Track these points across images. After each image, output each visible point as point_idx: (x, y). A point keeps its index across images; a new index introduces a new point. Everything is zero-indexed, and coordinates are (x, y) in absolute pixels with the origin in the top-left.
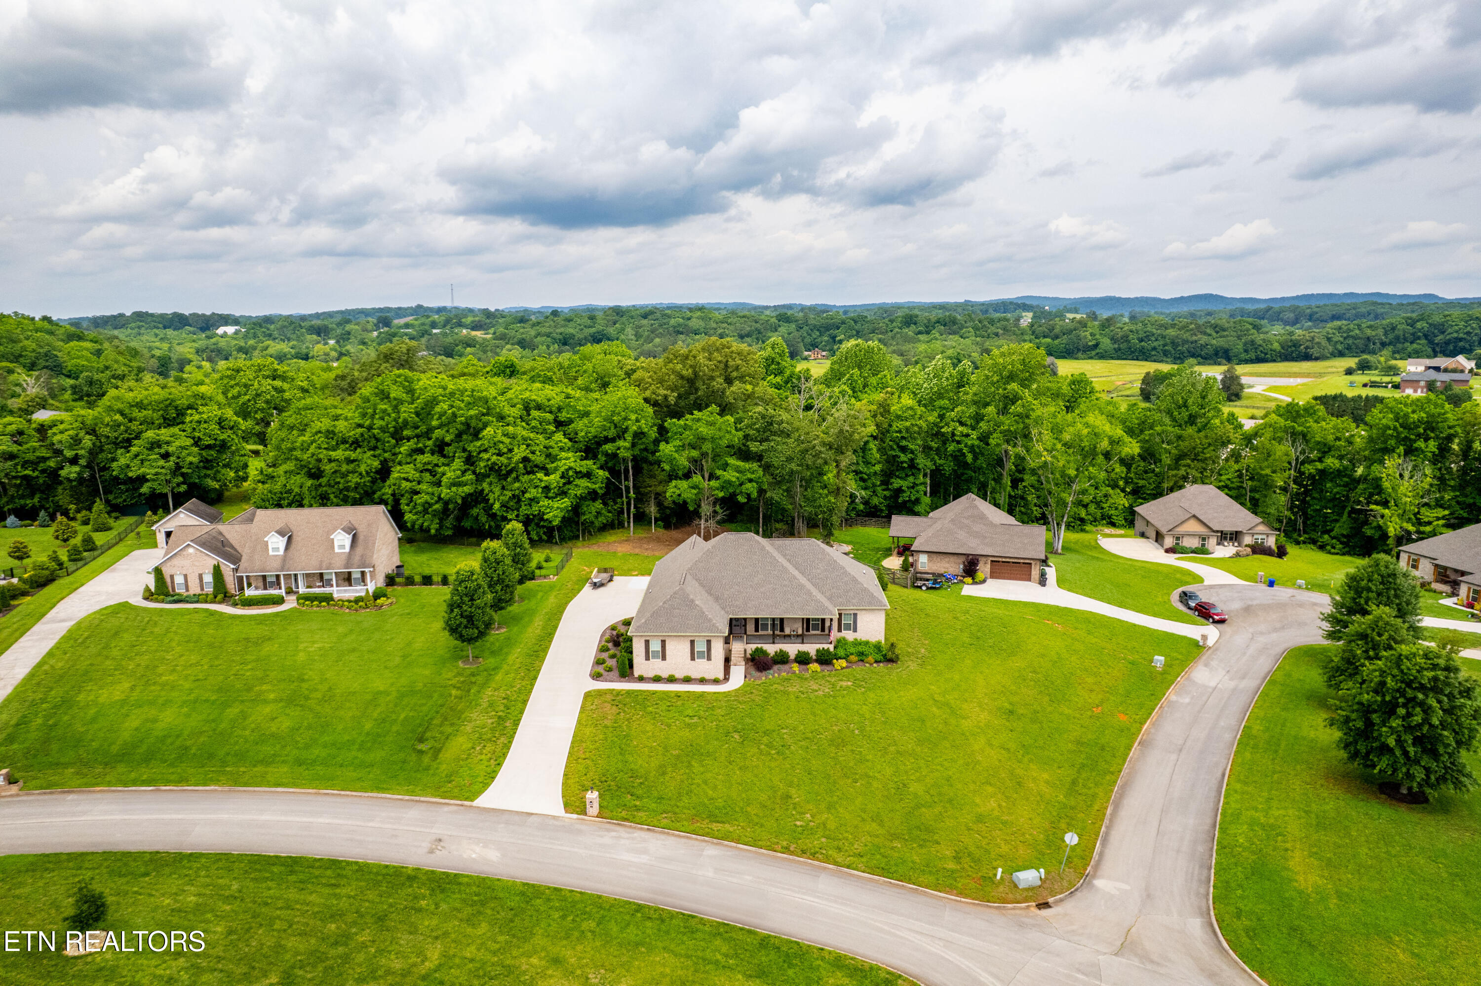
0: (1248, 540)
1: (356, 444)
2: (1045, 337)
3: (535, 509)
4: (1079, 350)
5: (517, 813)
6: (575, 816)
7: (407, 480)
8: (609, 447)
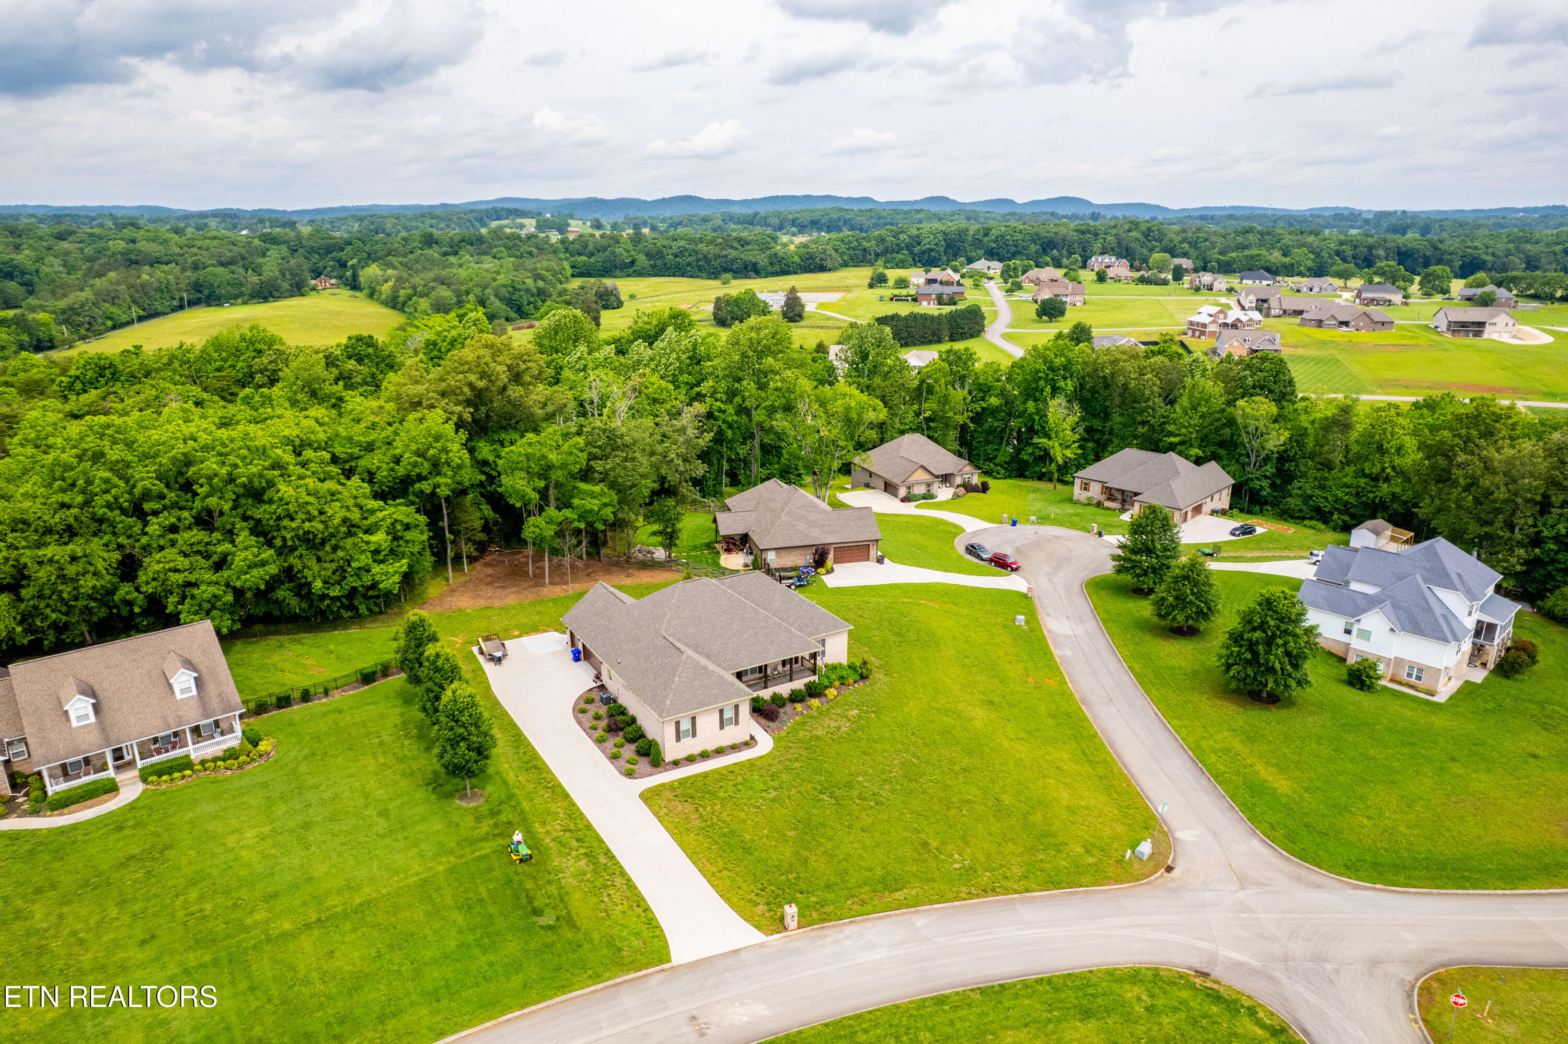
0: (958, 481)
1: (70, 532)
2: (580, 254)
3: (367, 579)
4: (616, 267)
5: (722, 955)
6: (778, 936)
7: (176, 571)
8: (426, 487)
